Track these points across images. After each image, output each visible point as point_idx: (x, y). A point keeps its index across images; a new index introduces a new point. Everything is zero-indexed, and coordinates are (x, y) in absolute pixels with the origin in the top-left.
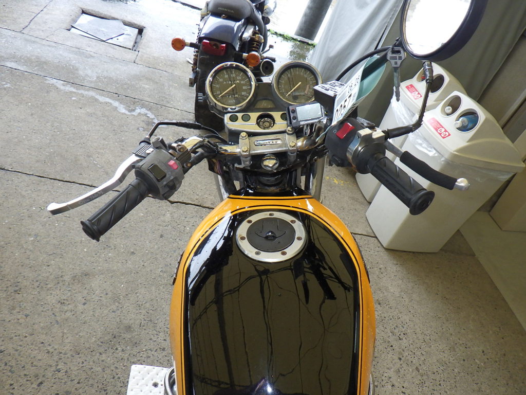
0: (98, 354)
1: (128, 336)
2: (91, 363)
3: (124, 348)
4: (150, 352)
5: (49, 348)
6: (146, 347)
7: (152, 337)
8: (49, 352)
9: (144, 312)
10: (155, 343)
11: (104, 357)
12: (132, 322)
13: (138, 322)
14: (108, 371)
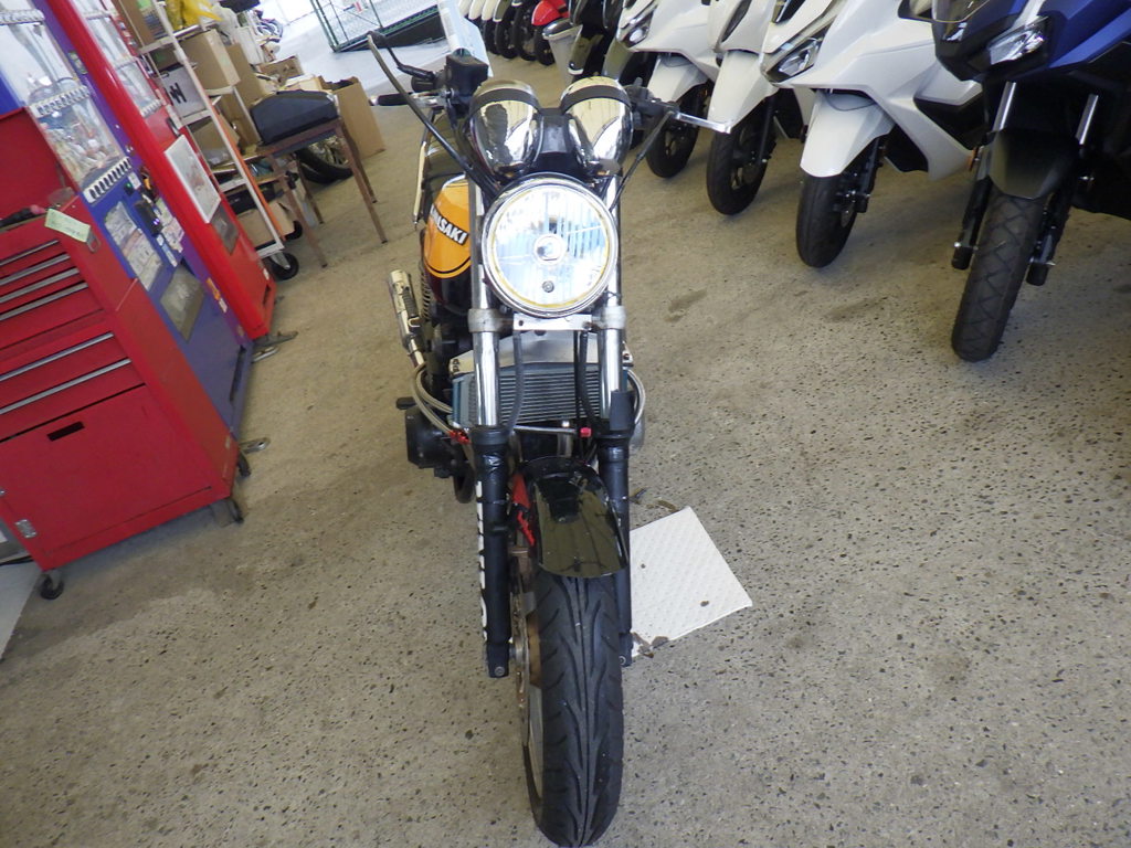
0: (811, 594)
1: (790, 635)
2: (810, 582)
3: (782, 619)
4: (741, 635)
5: (881, 567)
6: (750, 637)
7: (751, 654)
8: (878, 563)
9: (794, 681)
10: (740, 649)
11: (801, 596)
12: (801, 655)
13: (791, 660)
14: (782, 586)
